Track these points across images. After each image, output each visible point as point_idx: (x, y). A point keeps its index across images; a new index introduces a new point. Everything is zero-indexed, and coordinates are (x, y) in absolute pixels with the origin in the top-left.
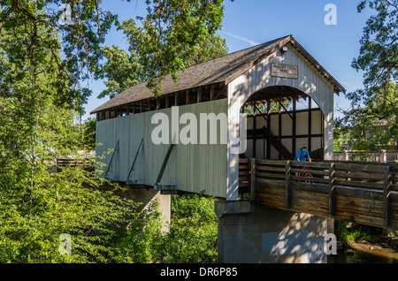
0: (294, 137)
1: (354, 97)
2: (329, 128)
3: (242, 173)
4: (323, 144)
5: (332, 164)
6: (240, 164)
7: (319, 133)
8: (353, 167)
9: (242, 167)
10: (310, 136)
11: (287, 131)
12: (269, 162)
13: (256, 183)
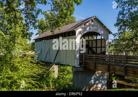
0: (96, 47)
1: (115, 35)
2: (107, 45)
3: (80, 59)
4: (105, 50)
5: (108, 56)
6: (80, 56)
7: (104, 46)
8: (115, 57)
9: (80, 57)
10: (101, 47)
11: (94, 45)
12: (89, 55)
13: (85, 62)
